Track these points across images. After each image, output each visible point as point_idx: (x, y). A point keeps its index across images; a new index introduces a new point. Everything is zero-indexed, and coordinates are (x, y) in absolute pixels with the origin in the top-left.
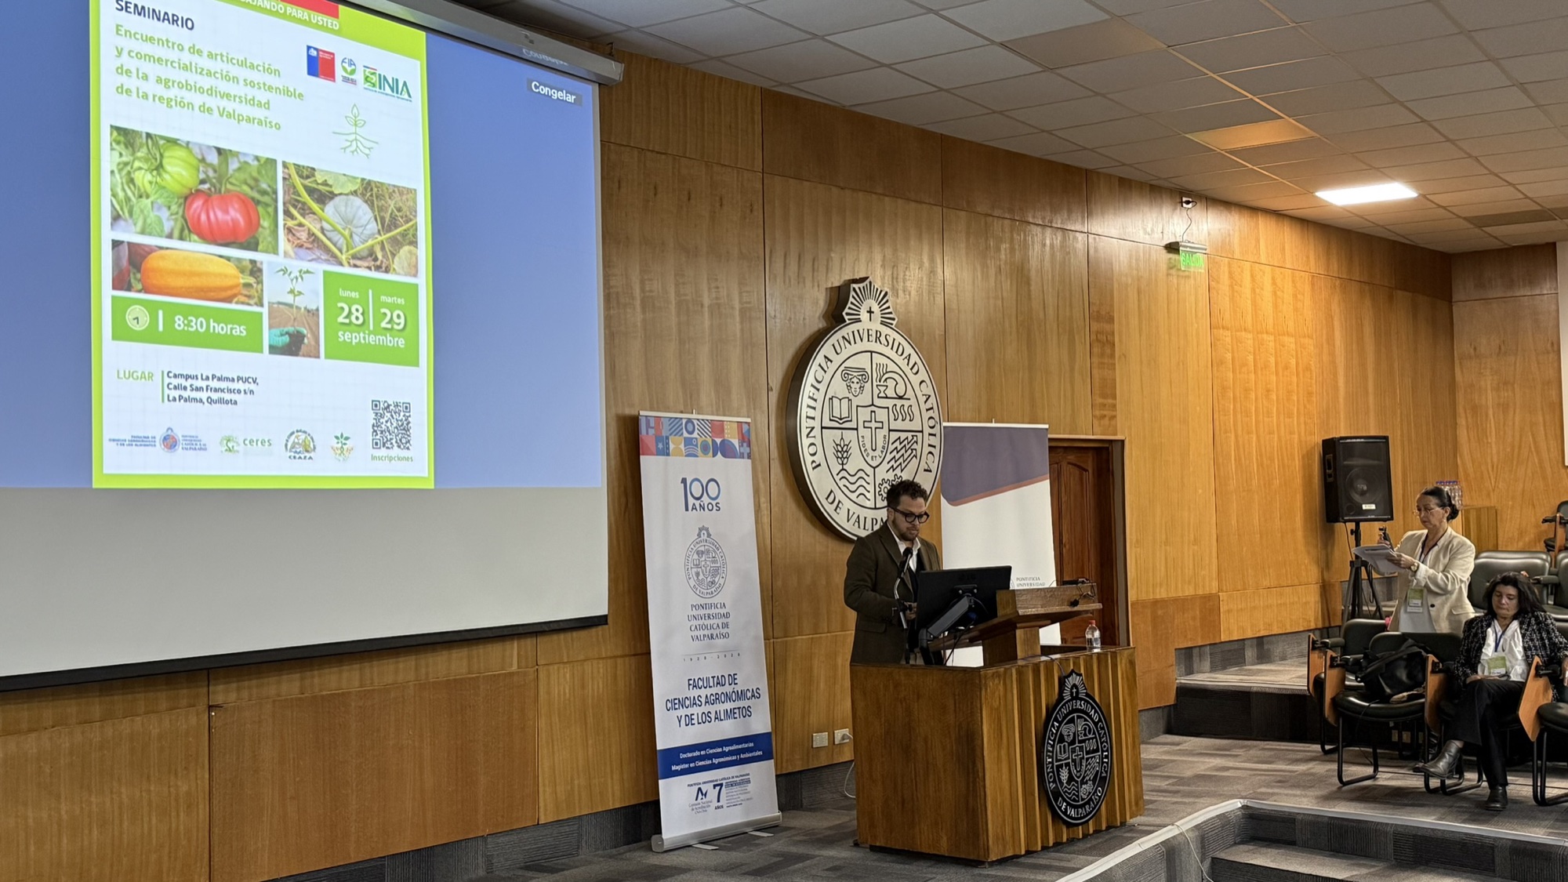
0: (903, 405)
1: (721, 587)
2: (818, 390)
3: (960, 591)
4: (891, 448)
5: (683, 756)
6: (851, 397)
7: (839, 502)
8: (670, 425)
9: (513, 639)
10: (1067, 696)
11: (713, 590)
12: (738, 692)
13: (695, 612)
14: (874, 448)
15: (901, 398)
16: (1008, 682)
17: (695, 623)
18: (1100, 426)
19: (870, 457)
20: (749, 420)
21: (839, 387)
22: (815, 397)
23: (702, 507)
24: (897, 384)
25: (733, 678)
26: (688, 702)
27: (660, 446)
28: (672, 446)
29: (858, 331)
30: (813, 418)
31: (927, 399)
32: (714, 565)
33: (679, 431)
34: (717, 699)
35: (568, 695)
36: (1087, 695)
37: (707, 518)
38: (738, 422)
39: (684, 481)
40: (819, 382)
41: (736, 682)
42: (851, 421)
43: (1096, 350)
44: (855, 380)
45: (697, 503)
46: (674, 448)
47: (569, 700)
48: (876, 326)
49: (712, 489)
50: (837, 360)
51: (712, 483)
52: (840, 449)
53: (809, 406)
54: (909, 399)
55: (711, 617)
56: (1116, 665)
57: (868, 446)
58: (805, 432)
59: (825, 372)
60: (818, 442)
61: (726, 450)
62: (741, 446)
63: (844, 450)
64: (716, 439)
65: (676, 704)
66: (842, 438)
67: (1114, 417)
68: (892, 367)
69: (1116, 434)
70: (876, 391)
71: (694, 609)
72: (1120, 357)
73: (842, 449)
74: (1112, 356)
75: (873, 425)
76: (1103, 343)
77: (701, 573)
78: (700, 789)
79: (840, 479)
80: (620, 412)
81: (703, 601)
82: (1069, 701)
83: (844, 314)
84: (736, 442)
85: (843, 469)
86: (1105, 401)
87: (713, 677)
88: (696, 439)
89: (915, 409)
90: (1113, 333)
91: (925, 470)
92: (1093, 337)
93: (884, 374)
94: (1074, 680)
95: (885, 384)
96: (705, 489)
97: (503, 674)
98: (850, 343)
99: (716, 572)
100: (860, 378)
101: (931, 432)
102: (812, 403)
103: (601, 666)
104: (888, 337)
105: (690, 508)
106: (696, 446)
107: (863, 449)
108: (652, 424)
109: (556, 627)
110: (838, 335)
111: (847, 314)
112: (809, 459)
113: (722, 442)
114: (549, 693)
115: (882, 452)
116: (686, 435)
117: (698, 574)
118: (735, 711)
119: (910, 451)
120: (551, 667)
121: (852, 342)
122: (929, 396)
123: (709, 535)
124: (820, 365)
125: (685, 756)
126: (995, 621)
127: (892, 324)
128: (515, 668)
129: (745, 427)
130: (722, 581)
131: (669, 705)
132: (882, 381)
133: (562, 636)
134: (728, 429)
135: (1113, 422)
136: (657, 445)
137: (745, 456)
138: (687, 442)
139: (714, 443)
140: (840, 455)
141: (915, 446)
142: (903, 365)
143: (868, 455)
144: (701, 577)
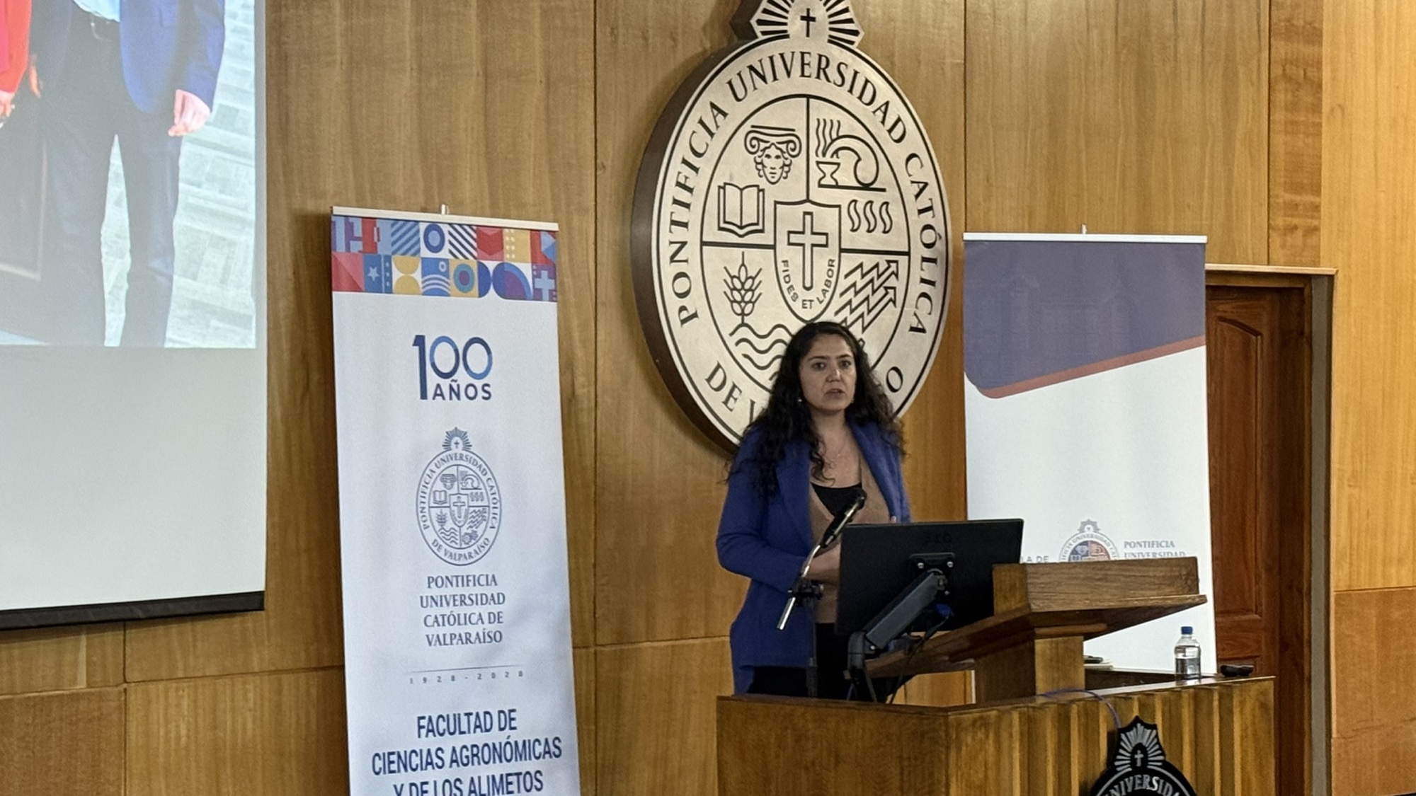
0: (871, 202)
1: (489, 545)
2: (696, 170)
3: (921, 565)
4: (844, 283)
6: (763, 183)
7: (734, 386)
8: (393, 235)
9: (79, 633)
10: (1123, 767)
11: (471, 550)
12: (516, 743)
13: (435, 592)
14: (808, 285)
15: (866, 187)
16: (1004, 735)
17: (435, 611)
18: (1283, 246)
19: (799, 302)
20: (554, 227)
21: (739, 165)
22: (689, 184)
23: (454, 392)
24: (859, 159)
25: (508, 718)
26: (415, 760)
27: (373, 273)
28: (397, 275)
29: (782, 55)
30: (685, 225)
31: (921, 191)
32: (475, 503)
33: (412, 246)
34: (475, 754)
35: (184, 739)
36: (1166, 765)
37: (464, 414)
38: (531, 230)
39: (419, 341)
40: (698, 155)
41: (514, 724)
42: (762, 231)
43: (1281, 97)
44: (773, 152)
45: (445, 384)
46: (401, 278)
47: (187, 748)
48: (819, 45)
49: (477, 357)
50: (738, 112)
51: (477, 347)
52: (739, 286)
53: (676, 202)
54: (884, 190)
55: (468, 601)
56: (1231, 712)
57: (797, 282)
58: (666, 251)
59: (712, 134)
60: (693, 270)
61: (509, 285)
62: (536, 276)
63: (747, 287)
64: (485, 262)
65: (393, 762)
66: (743, 265)
67: (1316, 229)
68: (849, 126)
69: (1316, 263)
70: (815, 174)
71: (433, 585)
72: (1332, 110)
73: (743, 284)
74: (1316, 108)
75: (808, 239)
76: (1299, 84)
77: (449, 519)
79: (737, 344)
80: (297, 205)
81: (451, 571)
82: (1127, 775)
83: (753, 22)
84: (526, 269)
85: (743, 324)
86: (1297, 198)
87: (468, 715)
88: (446, 261)
89: (896, 210)
90: (1318, 64)
91: (913, 329)
92: (1277, 71)
93: (833, 141)
94: (1141, 736)
95: (835, 160)
96: (461, 358)
97: (58, 696)
98: (763, 78)
99: (480, 516)
100: (783, 147)
101: (927, 256)
102: (684, 196)
103: (250, 687)
104: (842, 67)
105: (430, 392)
106: (446, 274)
107: (785, 286)
108: (358, 232)
109: (158, 611)
110: (741, 64)
111: (760, 22)
112: (673, 303)
113: (499, 268)
114: (147, 734)
115: (824, 291)
116: (425, 253)
117: (442, 520)
118: (510, 779)
119: (881, 292)
120: (152, 687)
121: (769, 77)
122: (926, 184)
123: (467, 446)
124: (701, 122)
126: (990, 622)
127: (852, 43)
128: (81, 685)
129: (547, 241)
130: (490, 534)
131: (379, 764)
132: (829, 153)
133: (174, 629)
134: (511, 243)
135: (1312, 241)
136: (367, 271)
137: (546, 294)
138: (430, 267)
139: (483, 269)
140: (738, 297)
141: (892, 282)
142: (873, 122)
143: (795, 298)
144: (449, 524)
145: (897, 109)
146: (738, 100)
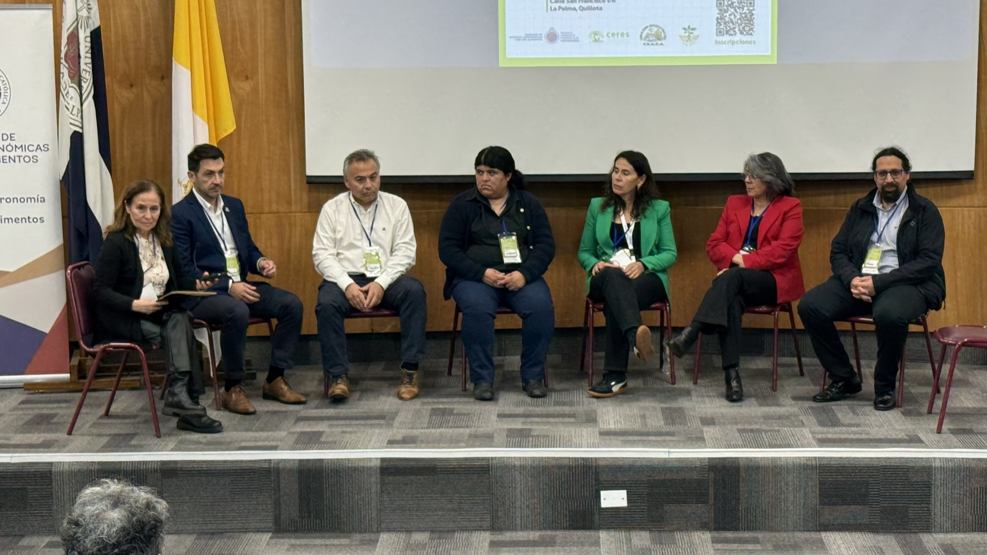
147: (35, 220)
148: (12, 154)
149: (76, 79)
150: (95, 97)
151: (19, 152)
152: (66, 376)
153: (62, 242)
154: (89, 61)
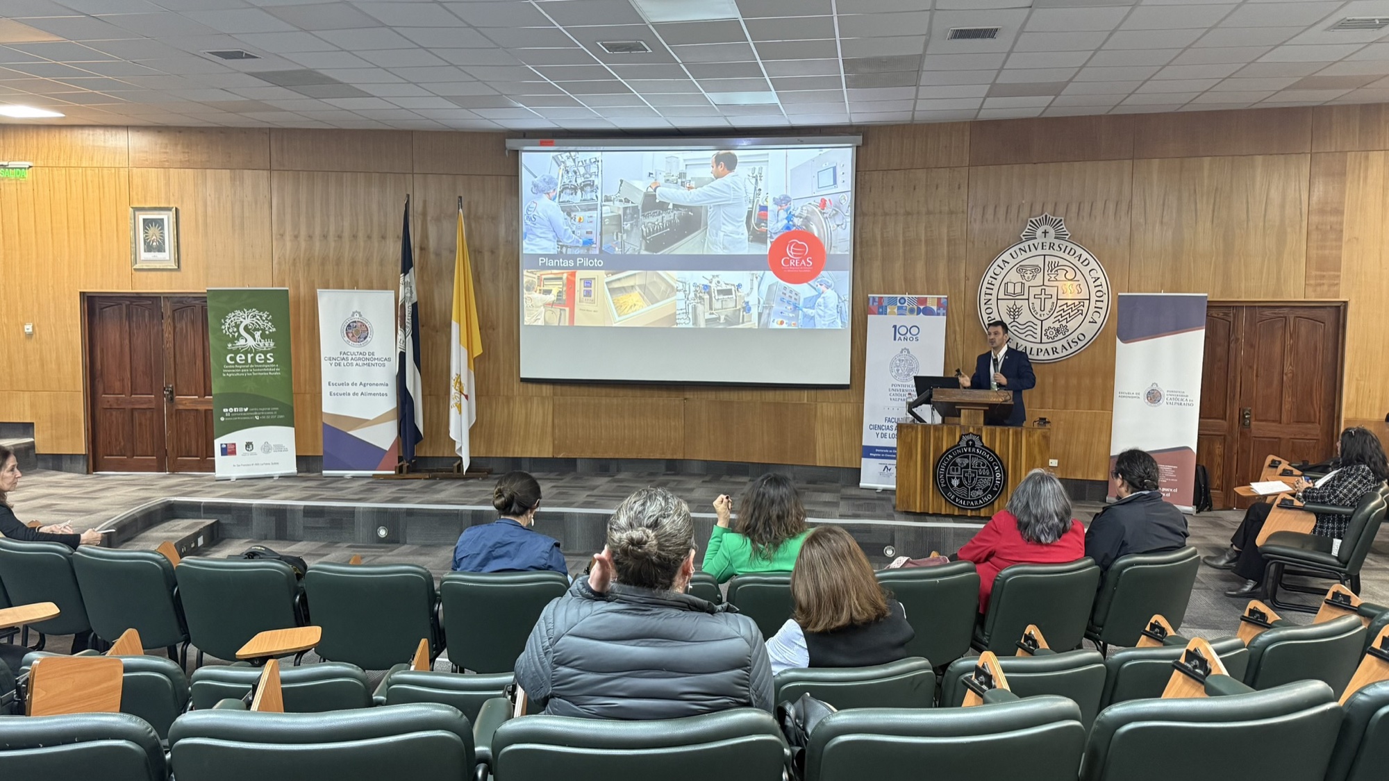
2: (996, 279)
3: (932, 387)
4: (1058, 309)
5: (877, 450)
6: (1024, 281)
8: (889, 301)
9: (805, 390)
10: (963, 444)
11: (908, 378)
13: (894, 387)
14: (1042, 309)
15: (1070, 280)
17: (893, 392)
19: (1039, 315)
20: (946, 296)
21: (1014, 276)
22: (993, 283)
23: (906, 339)
24: (1067, 272)
26: (883, 428)
27: (881, 310)
28: (888, 310)
29: (1034, 244)
30: (991, 294)
31: (1096, 280)
32: (910, 367)
33: (895, 303)
35: (830, 415)
36: (984, 447)
37: (908, 344)
38: (938, 298)
39: (895, 327)
40: (997, 275)
42: (1023, 295)
43: (1316, 237)
44: (1029, 272)
45: (902, 337)
46: (890, 311)
48: (1050, 240)
49: (914, 331)
50: (1014, 261)
51: (915, 328)
52: (1012, 310)
53: (987, 288)
54: (1078, 281)
55: (905, 390)
57: (1038, 309)
59: (1003, 269)
60: (994, 307)
61: (928, 312)
62: (939, 309)
63: (1016, 310)
64: (920, 306)
66: (1015, 304)
67: (1337, 284)
68: (1062, 262)
69: (1338, 298)
70: (1047, 277)
72: (1349, 240)
73: (1014, 310)
74: (1340, 239)
75: (1043, 296)
78: (886, 467)
79: (1011, 326)
81: (900, 383)
82: (964, 447)
83: (1021, 236)
84: (935, 308)
85: (1014, 321)
86: (1326, 273)
88: (906, 307)
89: (1084, 286)
90: (1341, 223)
91: (1090, 322)
92: (1313, 228)
93: (1055, 267)
94: (971, 437)
95: (1056, 273)
96: (909, 330)
97: (799, 403)
98: (1026, 252)
99: (911, 370)
100: (1033, 270)
101: (1098, 300)
102: (991, 286)
104: (1061, 245)
105: (897, 338)
106: (906, 310)
107: (1032, 311)
108: (877, 300)
110: (1016, 248)
111: (1024, 235)
112: (985, 316)
113: (925, 308)
114: (822, 414)
115: (1050, 312)
116: (899, 304)
117: (898, 370)
119: (1076, 311)
120: (823, 403)
121: (1028, 251)
122: (1099, 278)
123: (909, 352)
124: (998, 266)
125: (879, 451)
127: (1066, 238)
128: (806, 401)
129: (943, 301)
131: (872, 426)
132: (1053, 271)
133: (830, 391)
134: (930, 301)
135: (1334, 289)
136: (879, 310)
137: (941, 314)
138: (899, 308)
139: (918, 308)
140: (1012, 313)
141: (1082, 308)
142: (1075, 261)
143: (1037, 313)
144: (900, 371)
145: (1085, 255)
146: (1013, 258)
147: (383, 395)
148: (373, 362)
149: (403, 327)
150: (412, 335)
151: (376, 361)
152: (394, 472)
153: (396, 406)
154: (410, 318)
